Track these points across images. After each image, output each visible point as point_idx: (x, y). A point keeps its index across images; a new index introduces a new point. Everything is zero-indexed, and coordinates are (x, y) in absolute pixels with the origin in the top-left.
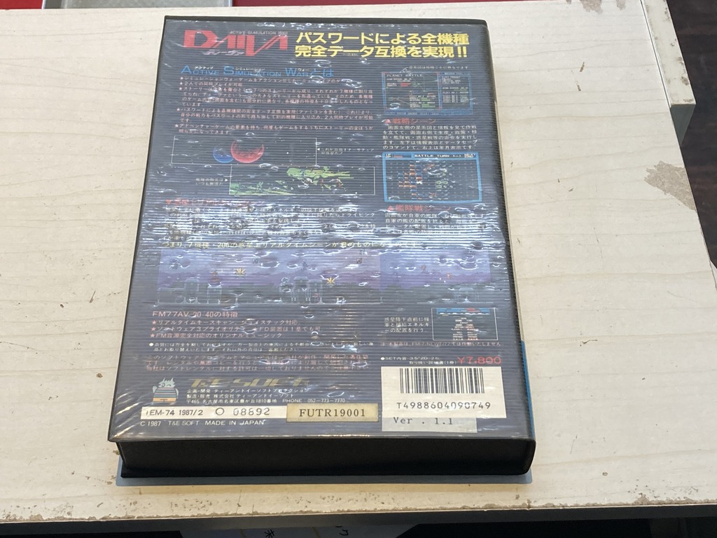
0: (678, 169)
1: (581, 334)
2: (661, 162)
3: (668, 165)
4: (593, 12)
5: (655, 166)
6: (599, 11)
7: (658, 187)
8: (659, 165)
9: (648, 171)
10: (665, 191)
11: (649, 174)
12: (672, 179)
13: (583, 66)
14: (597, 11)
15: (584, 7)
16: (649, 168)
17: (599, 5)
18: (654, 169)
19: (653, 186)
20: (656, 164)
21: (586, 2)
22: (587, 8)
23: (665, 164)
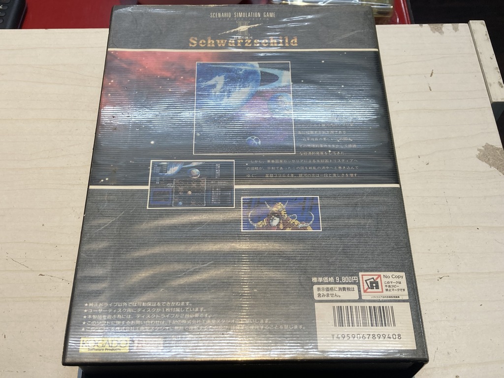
0: (498, 149)
1: (438, 272)
2: (487, 143)
3: (492, 146)
4: (437, 33)
7: (486, 162)
9: (478, 150)
10: (491, 165)
12: (495, 156)
13: (432, 72)
15: (431, 30)
16: (479, 148)
17: (441, 28)
18: (483, 148)
19: (482, 161)
20: (484, 145)
21: (432, 26)
22: (433, 30)
23: (489, 145)
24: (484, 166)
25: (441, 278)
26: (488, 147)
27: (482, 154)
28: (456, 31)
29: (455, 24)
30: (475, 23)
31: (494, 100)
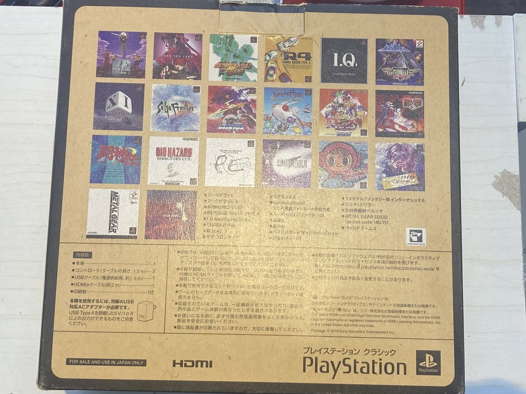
0: (515, 176)
2: (505, 169)
3: (509, 172)
4: (477, 28)
5: (500, 173)
6: (482, 27)
7: (499, 191)
8: (503, 172)
9: (496, 177)
10: (504, 195)
11: (495, 179)
12: (509, 184)
13: (464, 80)
14: (481, 28)
15: (472, 23)
16: (496, 175)
17: (483, 21)
18: (500, 175)
19: (497, 190)
20: (501, 171)
21: (473, 18)
22: (474, 24)
23: (507, 171)
24: (497, 195)
26: (505, 174)
27: (497, 181)
28: (498, 27)
29: (499, 17)
30: (521, 17)
31: (521, 120)
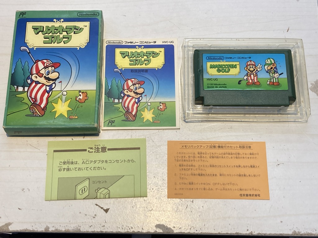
1: (277, 161)
5: (314, 82)
7: (315, 92)
8: (316, 81)
9: (311, 84)
10: (317, 94)
11: (311, 85)
13: (289, 29)
16: (312, 83)
18: (314, 83)
20: (315, 81)
24: (313, 95)
25: (279, 165)
27: (313, 87)
